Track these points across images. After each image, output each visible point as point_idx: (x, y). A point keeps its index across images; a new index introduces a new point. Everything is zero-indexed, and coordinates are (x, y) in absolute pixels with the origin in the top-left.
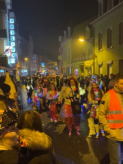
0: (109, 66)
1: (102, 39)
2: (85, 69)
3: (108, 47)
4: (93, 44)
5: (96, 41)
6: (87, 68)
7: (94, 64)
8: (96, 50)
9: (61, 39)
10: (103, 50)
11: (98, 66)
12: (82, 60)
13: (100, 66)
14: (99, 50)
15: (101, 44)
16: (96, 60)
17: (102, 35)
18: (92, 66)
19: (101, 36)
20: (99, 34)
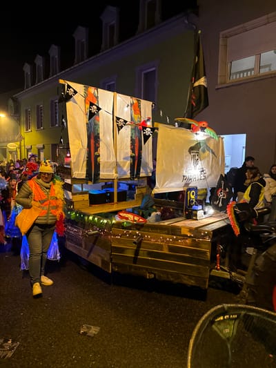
0: (39, 150)
2: (8, 154)
5: (23, 119)
6: (11, 152)
7: (20, 148)
8: (23, 129)
12: (4, 142)
13: (28, 150)
14: (27, 130)
16: (23, 142)
18: (18, 150)
20: (26, 110)
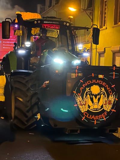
1: (107, 9)
3: (116, 23)
4: (91, 17)
9: (41, 8)
10: (106, 28)
11: (98, 54)
15: (105, 17)
17: (107, 3)
19: (106, 5)
